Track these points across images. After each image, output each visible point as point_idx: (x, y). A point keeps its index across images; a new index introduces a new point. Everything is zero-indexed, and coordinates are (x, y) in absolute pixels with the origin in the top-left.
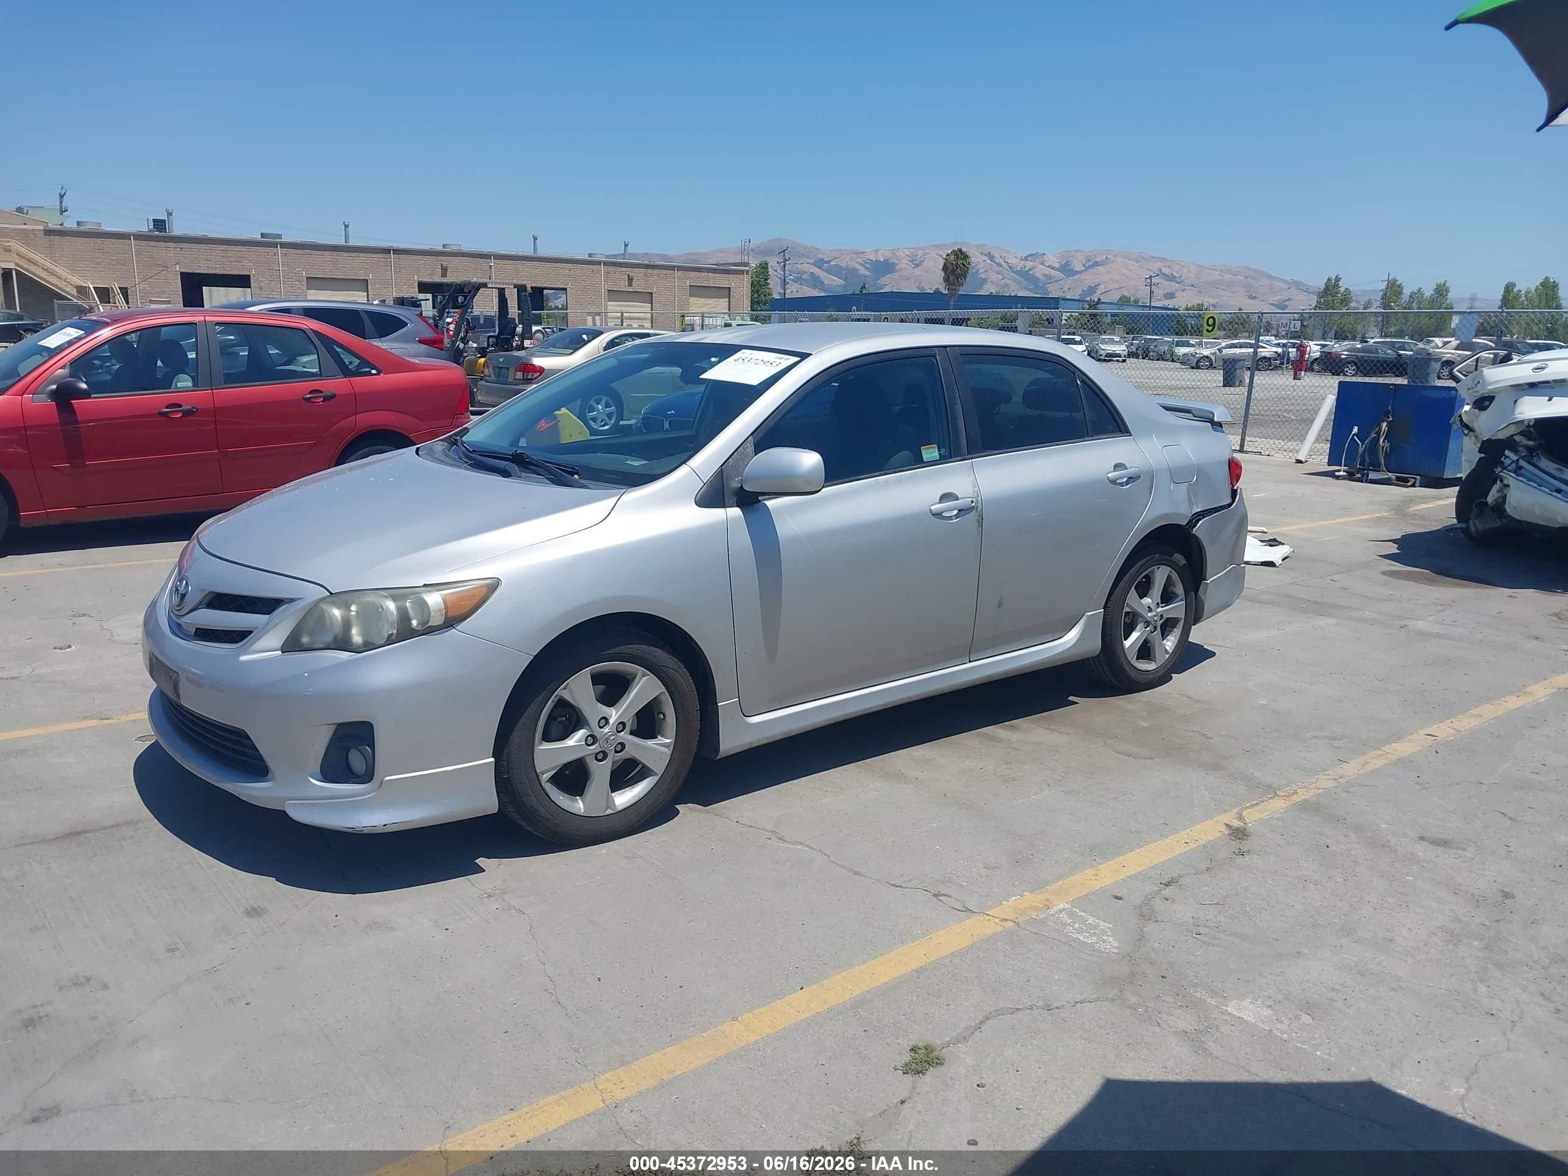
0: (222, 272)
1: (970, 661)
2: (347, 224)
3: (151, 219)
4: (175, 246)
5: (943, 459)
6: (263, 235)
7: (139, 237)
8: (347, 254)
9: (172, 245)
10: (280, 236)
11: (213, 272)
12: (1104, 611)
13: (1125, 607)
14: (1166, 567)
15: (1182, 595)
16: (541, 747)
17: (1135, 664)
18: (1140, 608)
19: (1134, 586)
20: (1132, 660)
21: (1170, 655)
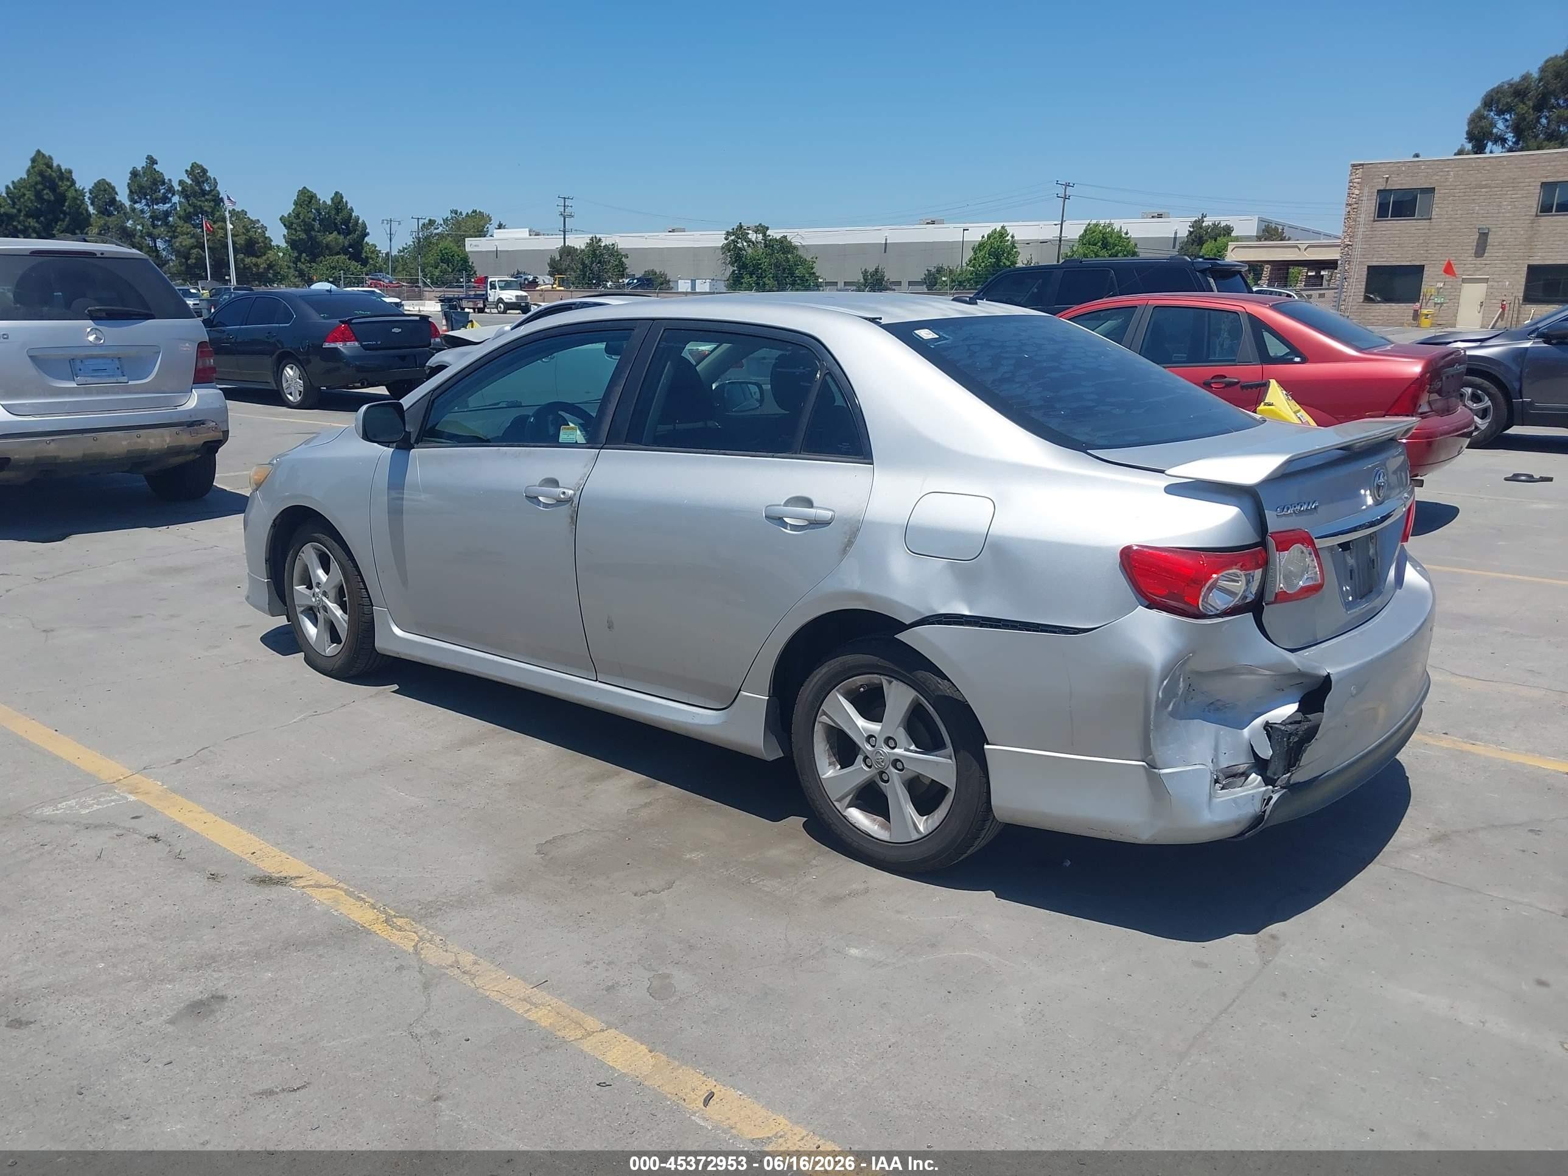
1: (597, 681)
12: (768, 700)
13: (820, 716)
14: (905, 686)
15: (950, 749)
16: (297, 588)
17: (844, 811)
18: (850, 729)
19: (837, 690)
20: (836, 801)
21: (920, 836)
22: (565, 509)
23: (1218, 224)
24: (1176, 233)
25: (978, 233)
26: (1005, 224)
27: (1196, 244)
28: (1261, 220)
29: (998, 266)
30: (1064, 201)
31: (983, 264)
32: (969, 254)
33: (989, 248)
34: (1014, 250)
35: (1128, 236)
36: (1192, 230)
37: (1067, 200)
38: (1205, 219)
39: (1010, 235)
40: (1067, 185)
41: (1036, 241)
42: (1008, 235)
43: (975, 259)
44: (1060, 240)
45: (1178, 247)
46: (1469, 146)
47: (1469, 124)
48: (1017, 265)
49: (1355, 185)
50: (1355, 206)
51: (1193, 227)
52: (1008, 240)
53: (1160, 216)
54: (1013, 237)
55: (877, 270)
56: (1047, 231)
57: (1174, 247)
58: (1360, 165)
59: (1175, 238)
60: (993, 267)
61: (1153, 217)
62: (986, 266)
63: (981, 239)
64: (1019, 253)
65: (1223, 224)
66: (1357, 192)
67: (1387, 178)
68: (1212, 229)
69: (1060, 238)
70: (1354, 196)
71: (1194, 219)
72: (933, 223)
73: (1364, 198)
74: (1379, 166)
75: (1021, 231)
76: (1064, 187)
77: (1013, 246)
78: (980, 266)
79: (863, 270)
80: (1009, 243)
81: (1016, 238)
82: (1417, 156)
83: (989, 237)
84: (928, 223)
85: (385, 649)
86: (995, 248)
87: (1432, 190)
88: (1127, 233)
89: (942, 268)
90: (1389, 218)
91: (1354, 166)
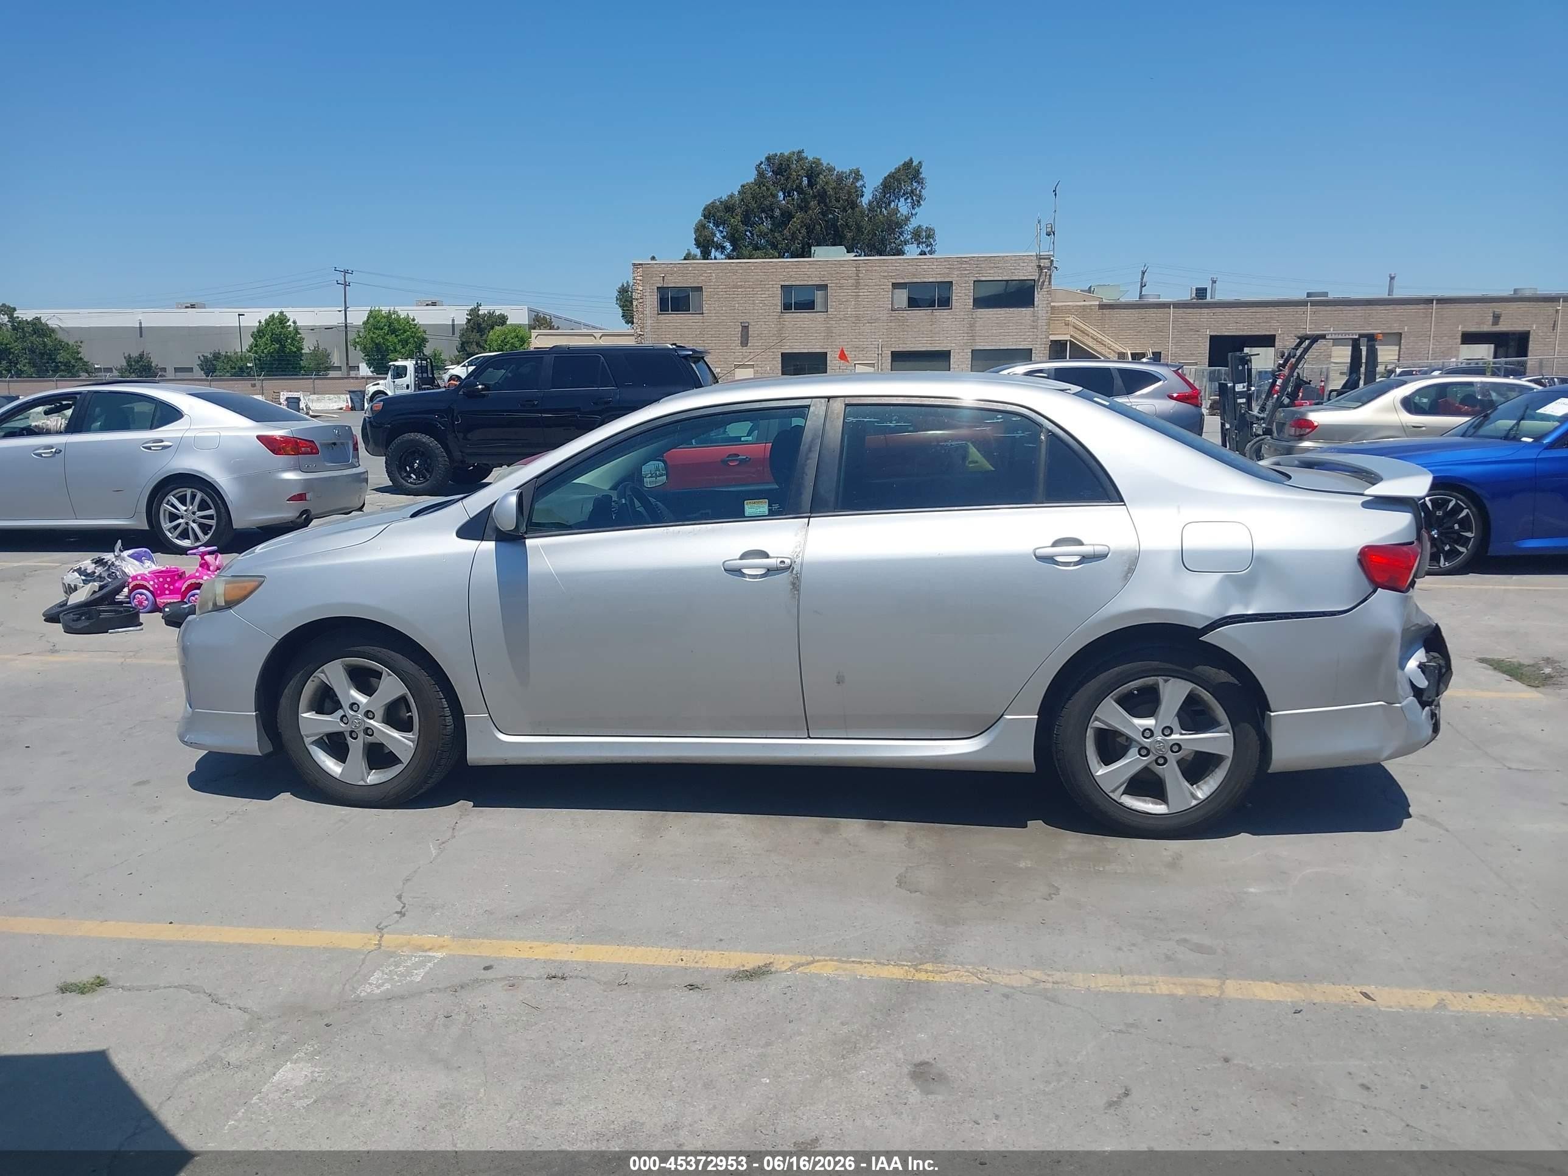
0: (1249, 333)
1: (810, 737)
2: (1393, 276)
3: (1194, 288)
4: (1209, 312)
5: (773, 514)
6: (1309, 295)
7: (1177, 305)
8: (1382, 308)
9: (1205, 311)
10: (1326, 294)
11: (1241, 333)
12: (1038, 718)
13: (1094, 722)
14: (1183, 681)
15: (1227, 724)
16: (305, 715)
17: (1120, 799)
18: (1124, 727)
19: (1112, 697)
20: (1111, 792)
21: (1199, 801)
22: (784, 578)
23: (493, 313)
24: (453, 320)
25: (255, 317)
26: (283, 310)
27: (475, 331)
28: (530, 310)
29: (284, 352)
30: (345, 288)
31: (265, 351)
32: (249, 341)
33: (270, 334)
34: (299, 336)
35: (416, 322)
36: (469, 317)
37: (347, 287)
38: (480, 308)
39: (291, 320)
40: (346, 272)
41: (320, 327)
42: (289, 320)
43: (256, 346)
44: (346, 327)
45: (458, 334)
46: (698, 252)
47: (695, 232)
48: (303, 351)
49: (638, 281)
50: (641, 301)
51: (470, 315)
52: (290, 326)
53: (434, 304)
54: (294, 322)
55: (141, 356)
56: (331, 317)
57: (453, 334)
58: (640, 264)
59: (453, 325)
60: (278, 352)
61: (427, 305)
62: (269, 352)
63: (258, 324)
64: (304, 339)
65: (497, 313)
66: (641, 288)
67: (663, 277)
68: (489, 317)
69: (346, 325)
70: (639, 291)
71: (470, 308)
72: (193, 306)
73: (647, 294)
74: (655, 266)
75: (301, 317)
76: (343, 273)
77: (297, 332)
78: (263, 352)
79: (126, 355)
80: (291, 329)
81: (298, 324)
82: (653, 258)
83: (267, 323)
84: (187, 307)
85: (484, 759)
86: (277, 335)
87: (700, 289)
88: (414, 320)
89: (219, 354)
90: (670, 312)
91: (634, 265)
